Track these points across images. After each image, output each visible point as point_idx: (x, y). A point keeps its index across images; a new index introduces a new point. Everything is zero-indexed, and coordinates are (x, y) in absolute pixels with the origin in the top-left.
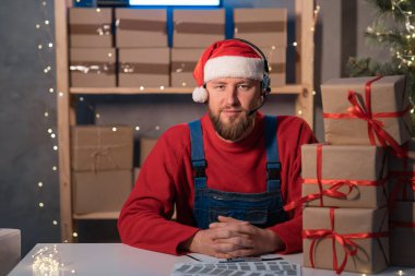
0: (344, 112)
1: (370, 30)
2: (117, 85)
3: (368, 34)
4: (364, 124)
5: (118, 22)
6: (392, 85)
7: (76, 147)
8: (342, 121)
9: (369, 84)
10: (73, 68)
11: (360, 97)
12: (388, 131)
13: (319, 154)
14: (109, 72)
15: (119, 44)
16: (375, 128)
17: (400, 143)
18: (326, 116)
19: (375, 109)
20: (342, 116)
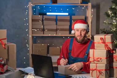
0: (99, 42)
1: (105, 22)
2: (44, 34)
3: (104, 23)
4: (104, 45)
5: (44, 19)
6: (110, 36)
7: (33, 49)
8: (99, 44)
9: (105, 36)
10: (33, 30)
11: (103, 39)
12: (109, 46)
13: (94, 51)
14: (42, 31)
15: (44, 24)
16: (106, 46)
17: (112, 49)
18: (95, 43)
19: (106, 41)
20: (99, 43)
